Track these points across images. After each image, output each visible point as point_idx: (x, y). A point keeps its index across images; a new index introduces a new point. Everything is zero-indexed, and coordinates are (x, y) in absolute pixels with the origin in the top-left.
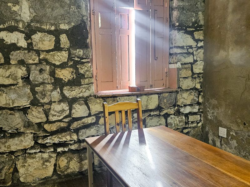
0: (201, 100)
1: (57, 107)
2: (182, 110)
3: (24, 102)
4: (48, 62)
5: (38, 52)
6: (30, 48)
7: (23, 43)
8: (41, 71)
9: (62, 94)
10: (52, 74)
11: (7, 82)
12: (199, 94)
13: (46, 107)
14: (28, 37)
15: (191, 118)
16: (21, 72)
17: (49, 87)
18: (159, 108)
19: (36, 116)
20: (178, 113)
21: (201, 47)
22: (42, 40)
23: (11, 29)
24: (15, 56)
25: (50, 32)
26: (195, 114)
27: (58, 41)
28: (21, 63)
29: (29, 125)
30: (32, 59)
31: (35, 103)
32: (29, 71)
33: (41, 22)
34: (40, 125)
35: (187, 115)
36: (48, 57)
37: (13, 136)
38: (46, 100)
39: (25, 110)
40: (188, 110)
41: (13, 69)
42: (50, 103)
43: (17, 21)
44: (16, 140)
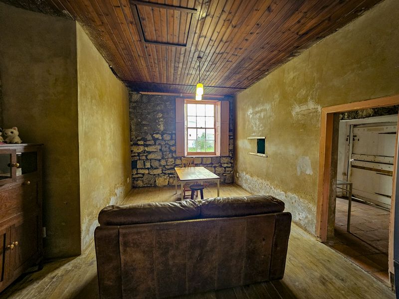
0: (232, 162)
1: (171, 160)
2: (223, 165)
3: (159, 158)
4: (168, 144)
5: (165, 141)
6: (163, 139)
7: (160, 138)
8: (166, 147)
9: (172, 155)
10: (169, 148)
11: (155, 150)
12: (231, 158)
13: (167, 160)
14: (162, 136)
15: (227, 169)
16: (159, 147)
17: (168, 153)
18: (212, 164)
19: (163, 163)
20: (221, 166)
21: (232, 139)
22: (166, 137)
23: (157, 133)
24: (158, 142)
25: (170, 134)
26: (229, 167)
27: (172, 137)
28: (159, 144)
29: (160, 165)
30: (163, 143)
31: (163, 158)
32: (162, 147)
33: (167, 131)
34: (164, 166)
35: (225, 168)
36: (169, 142)
37: (155, 169)
38: (167, 157)
39: (159, 160)
40: (225, 165)
41: (157, 146)
42: (168, 159)
43: (159, 131)
44: (156, 170)
